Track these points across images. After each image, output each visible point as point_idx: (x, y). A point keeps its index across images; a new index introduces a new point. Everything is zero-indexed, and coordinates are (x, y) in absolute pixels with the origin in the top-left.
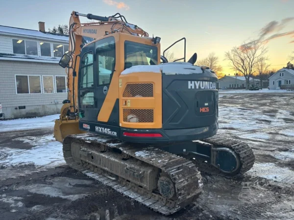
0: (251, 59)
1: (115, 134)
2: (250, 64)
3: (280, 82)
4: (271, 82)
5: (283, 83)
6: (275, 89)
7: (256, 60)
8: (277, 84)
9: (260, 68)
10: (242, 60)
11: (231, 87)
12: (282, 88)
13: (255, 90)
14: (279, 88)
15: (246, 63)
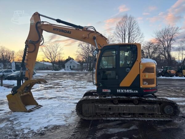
0: (55, 53)
1: (137, 92)
2: (54, 55)
3: (70, 66)
4: (66, 66)
5: (72, 67)
6: (68, 70)
7: (57, 53)
8: (69, 67)
9: (59, 58)
10: (50, 53)
11: (40, 68)
12: (72, 69)
13: (57, 70)
14: (70, 70)
15: (52, 55)
